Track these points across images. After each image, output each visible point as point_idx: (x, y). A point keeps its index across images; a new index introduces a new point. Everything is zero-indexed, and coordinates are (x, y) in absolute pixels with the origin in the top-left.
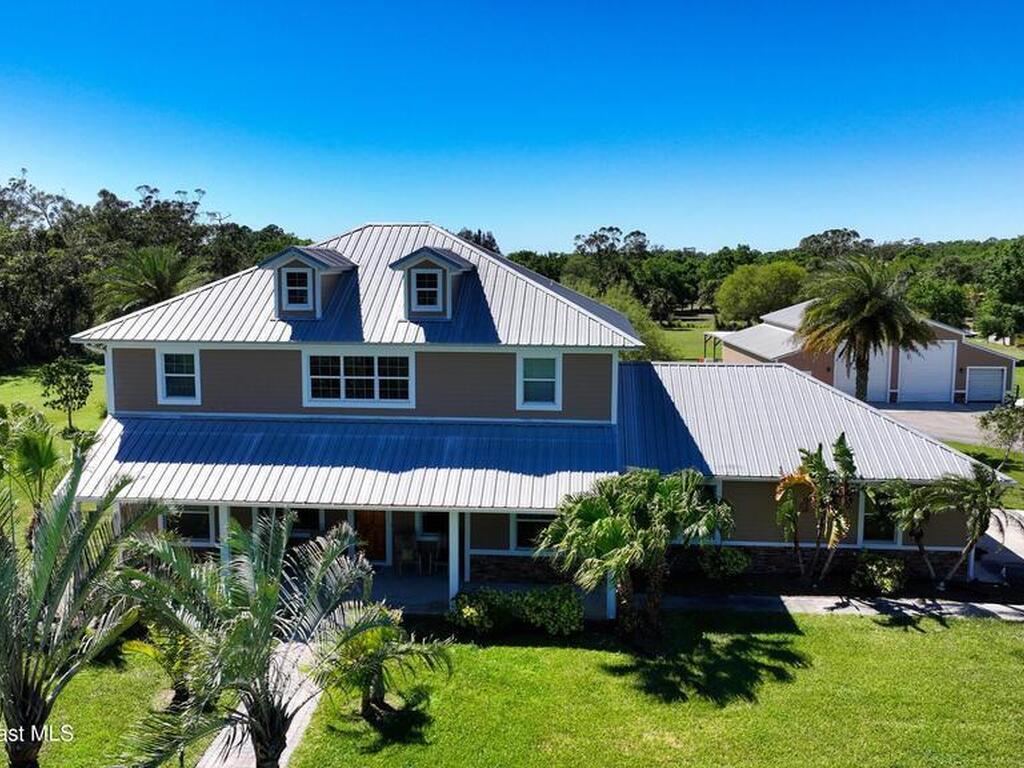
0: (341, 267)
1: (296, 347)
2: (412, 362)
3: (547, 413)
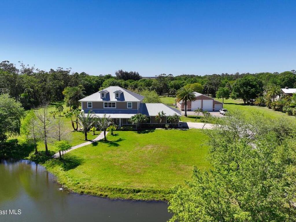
0: (107, 93)
1: (103, 102)
2: (116, 103)
3: (131, 109)
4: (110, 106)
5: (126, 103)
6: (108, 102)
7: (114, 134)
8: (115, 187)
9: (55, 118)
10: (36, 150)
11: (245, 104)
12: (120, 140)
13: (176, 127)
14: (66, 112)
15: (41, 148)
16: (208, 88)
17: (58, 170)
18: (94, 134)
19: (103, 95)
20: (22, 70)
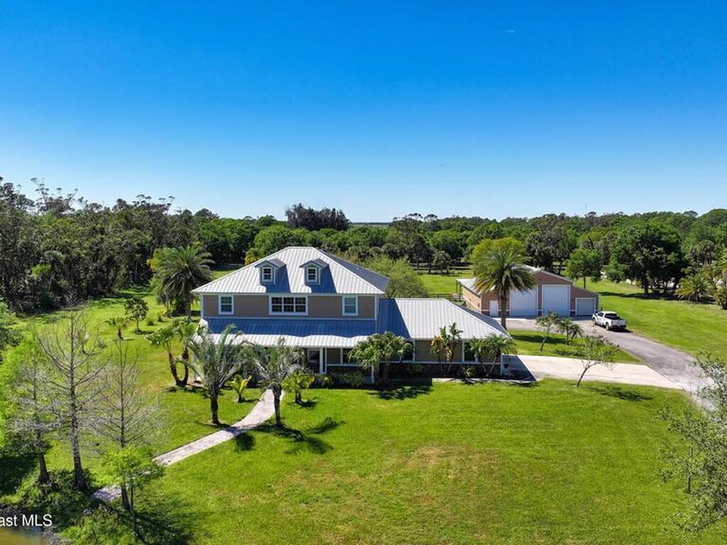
0: (280, 266)
1: (267, 294)
2: (307, 300)
3: (353, 317)
4: (289, 309)
5: (340, 297)
6: (283, 295)
7: (305, 401)
9: (121, 338)
10: (44, 469)
11: (646, 296)
13: (496, 375)
14: (156, 317)
15: (59, 460)
18: (241, 400)
19: (266, 272)
20: (40, 201)
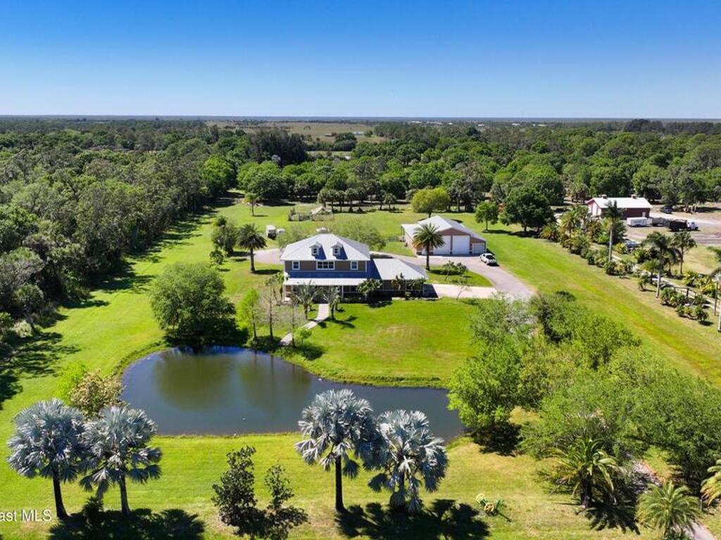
0: (320, 246)
1: (316, 260)
2: (334, 263)
3: (355, 270)
4: (326, 267)
5: (350, 262)
6: (323, 261)
7: (339, 309)
8: (377, 376)
10: (255, 336)
11: (524, 234)
12: (352, 319)
16: (458, 194)
17: (299, 359)
19: (315, 250)
